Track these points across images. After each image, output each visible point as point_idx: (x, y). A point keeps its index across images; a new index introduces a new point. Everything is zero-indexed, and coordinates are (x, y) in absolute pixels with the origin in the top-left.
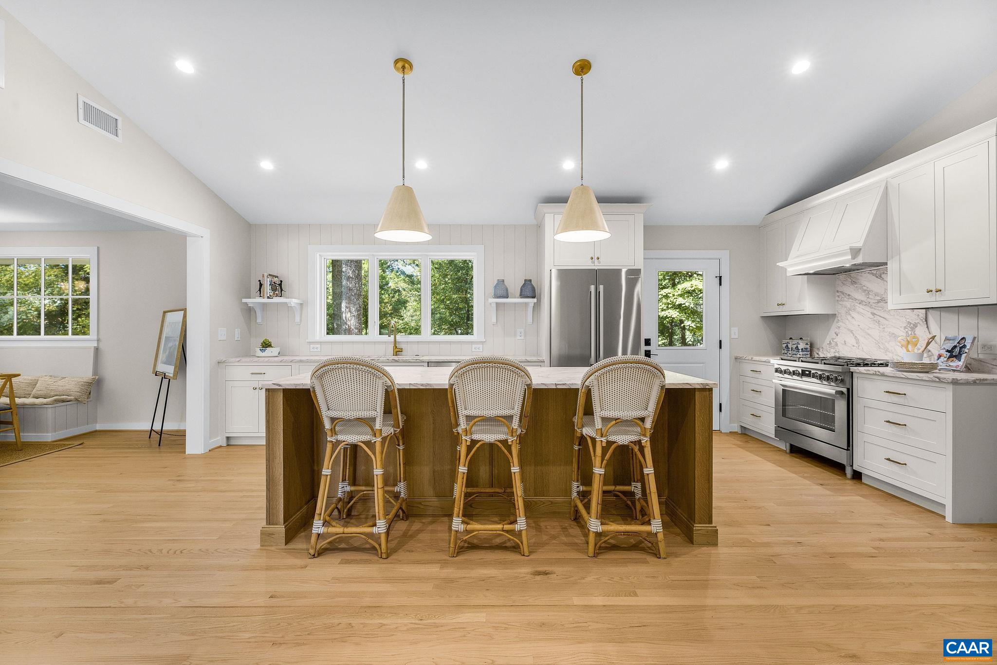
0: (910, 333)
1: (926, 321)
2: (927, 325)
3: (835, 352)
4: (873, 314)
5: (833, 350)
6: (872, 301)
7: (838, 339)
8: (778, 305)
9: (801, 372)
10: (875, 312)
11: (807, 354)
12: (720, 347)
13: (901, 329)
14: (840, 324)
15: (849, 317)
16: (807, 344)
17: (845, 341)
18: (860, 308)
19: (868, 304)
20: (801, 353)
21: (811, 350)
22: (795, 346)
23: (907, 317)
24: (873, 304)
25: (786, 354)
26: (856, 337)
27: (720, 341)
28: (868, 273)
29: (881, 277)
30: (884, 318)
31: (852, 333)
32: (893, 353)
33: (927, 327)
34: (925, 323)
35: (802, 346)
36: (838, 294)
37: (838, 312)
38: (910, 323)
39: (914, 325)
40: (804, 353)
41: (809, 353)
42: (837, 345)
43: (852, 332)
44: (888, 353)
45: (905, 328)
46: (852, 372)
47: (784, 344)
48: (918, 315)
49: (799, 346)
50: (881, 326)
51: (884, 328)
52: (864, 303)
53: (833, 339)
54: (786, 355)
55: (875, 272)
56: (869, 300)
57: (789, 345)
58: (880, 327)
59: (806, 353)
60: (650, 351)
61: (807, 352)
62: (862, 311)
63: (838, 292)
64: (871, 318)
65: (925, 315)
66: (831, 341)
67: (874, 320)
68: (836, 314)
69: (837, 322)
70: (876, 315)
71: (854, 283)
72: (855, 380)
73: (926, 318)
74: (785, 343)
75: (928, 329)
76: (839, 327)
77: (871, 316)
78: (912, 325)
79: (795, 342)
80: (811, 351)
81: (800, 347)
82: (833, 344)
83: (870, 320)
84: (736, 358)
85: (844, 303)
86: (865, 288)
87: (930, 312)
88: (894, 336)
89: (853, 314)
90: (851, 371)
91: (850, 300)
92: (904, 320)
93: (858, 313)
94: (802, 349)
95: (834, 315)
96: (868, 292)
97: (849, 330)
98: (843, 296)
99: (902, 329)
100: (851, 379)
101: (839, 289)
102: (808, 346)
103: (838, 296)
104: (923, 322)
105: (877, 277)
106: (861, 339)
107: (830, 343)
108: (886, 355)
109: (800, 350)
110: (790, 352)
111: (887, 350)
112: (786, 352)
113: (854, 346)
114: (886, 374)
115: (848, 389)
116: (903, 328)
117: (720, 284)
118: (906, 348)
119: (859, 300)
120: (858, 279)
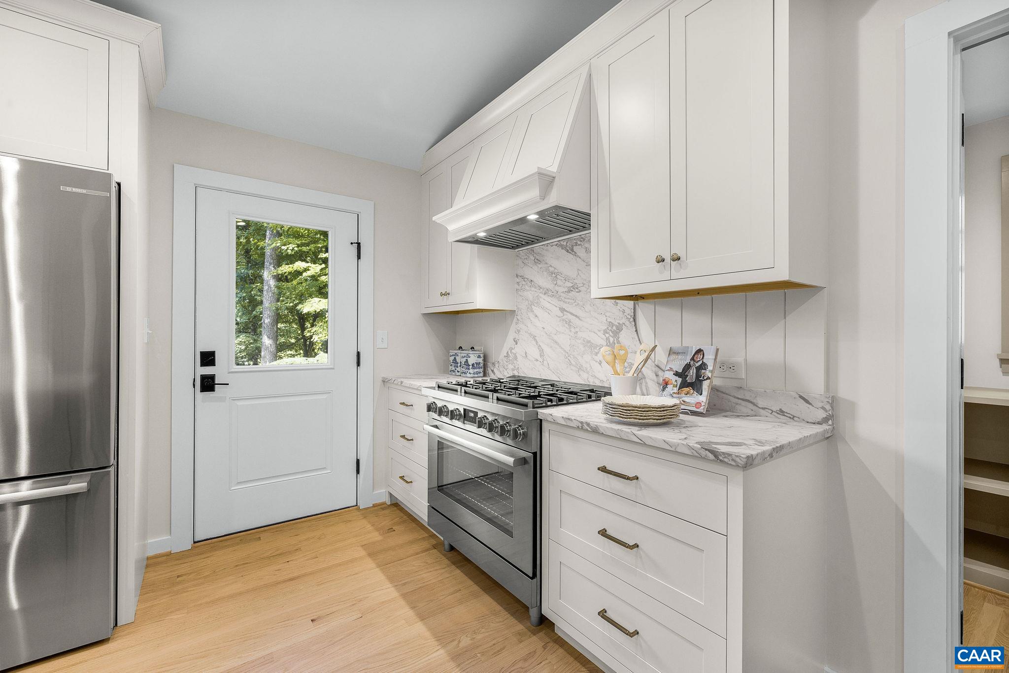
0: (611, 340)
1: (634, 320)
2: (636, 328)
3: (513, 370)
4: (562, 310)
5: (511, 366)
6: (561, 290)
7: (518, 350)
8: (442, 294)
9: (462, 412)
10: (565, 306)
11: (480, 373)
12: (358, 364)
13: (599, 333)
14: (521, 326)
15: (531, 315)
16: (479, 357)
17: (526, 353)
18: (545, 301)
19: (554, 295)
20: (471, 371)
21: (484, 365)
22: (464, 360)
23: (608, 314)
24: (562, 294)
25: (454, 371)
26: (540, 346)
27: (358, 354)
28: (556, 245)
29: (572, 250)
30: (576, 316)
31: (535, 340)
32: (588, 373)
33: (636, 331)
34: (633, 323)
35: (473, 359)
36: (518, 280)
37: (518, 308)
38: (611, 324)
39: (618, 328)
40: (476, 370)
41: (481, 370)
42: (516, 358)
43: (534, 338)
44: (581, 373)
45: (605, 332)
46: (541, 420)
47: (451, 356)
48: (624, 312)
49: (469, 359)
50: (573, 330)
51: (577, 332)
52: (550, 293)
53: (511, 349)
54: (454, 374)
55: (565, 243)
56: (557, 288)
57: (457, 357)
58: (570, 331)
59: (478, 370)
60: (212, 378)
61: (479, 368)
62: (548, 305)
63: (517, 276)
64: (559, 317)
65: (633, 311)
66: (509, 353)
67: (563, 320)
68: (515, 311)
69: (517, 323)
70: (567, 311)
71: (537, 261)
72: (545, 435)
73: (635, 313)
74: (453, 355)
75: (637, 333)
76: (519, 331)
77: (560, 314)
78: (614, 328)
79: (464, 353)
80: (485, 367)
81: (471, 362)
82: (511, 356)
83: (559, 319)
84: (384, 381)
85: (525, 293)
86: (551, 269)
87: (642, 306)
88: (590, 346)
89: (537, 311)
90: (539, 417)
91: (533, 289)
92: (605, 319)
93: (543, 308)
94: (473, 365)
95: (513, 312)
96: (555, 275)
97: (531, 334)
98: (524, 283)
99: (601, 334)
100: (539, 432)
101: (520, 273)
102: (481, 360)
103: (518, 283)
104: (630, 323)
105: (568, 251)
106: (547, 350)
107: (507, 356)
108: (580, 375)
109: (471, 367)
110: (459, 369)
111: (580, 369)
112: (453, 369)
113: (537, 360)
114: (601, 431)
115: (535, 454)
116: (602, 332)
117: (359, 257)
118: (612, 367)
119: (544, 288)
120: (543, 256)
